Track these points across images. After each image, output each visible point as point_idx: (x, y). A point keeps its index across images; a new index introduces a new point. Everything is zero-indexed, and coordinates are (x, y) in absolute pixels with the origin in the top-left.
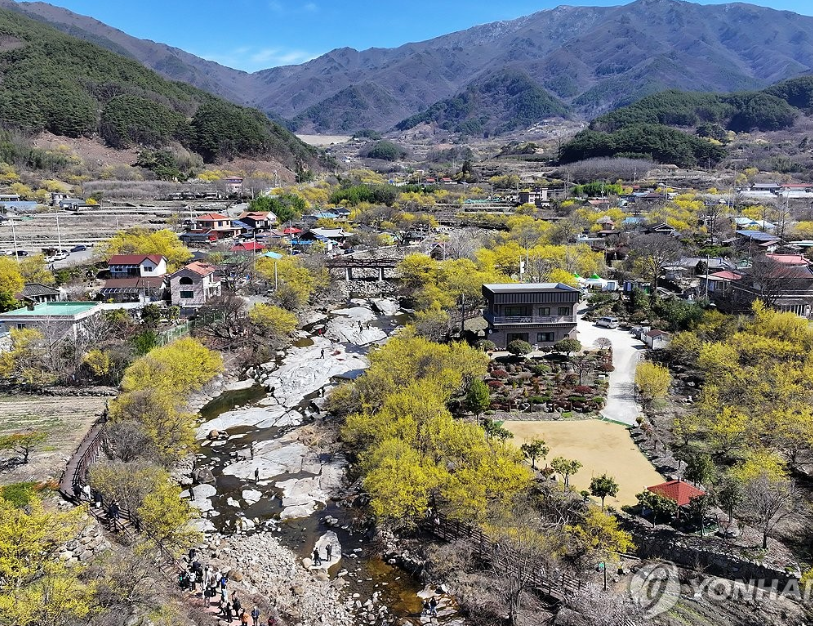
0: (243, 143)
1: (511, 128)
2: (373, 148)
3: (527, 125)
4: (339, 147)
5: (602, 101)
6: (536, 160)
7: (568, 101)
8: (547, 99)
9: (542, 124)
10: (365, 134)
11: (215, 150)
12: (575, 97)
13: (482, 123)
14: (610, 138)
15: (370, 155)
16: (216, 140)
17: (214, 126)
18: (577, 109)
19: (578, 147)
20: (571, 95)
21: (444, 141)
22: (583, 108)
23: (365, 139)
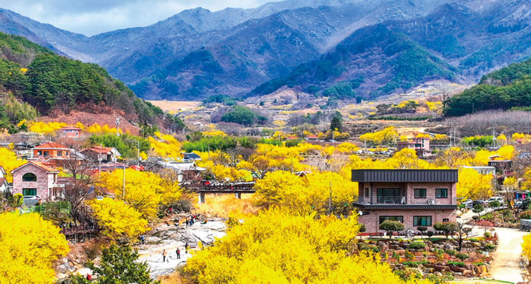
0: (82, 95)
1: (387, 91)
2: (227, 112)
3: (406, 88)
4: (187, 113)
5: (494, 62)
6: (417, 119)
7: (455, 63)
8: (429, 59)
9: (426, 86)
10: (218, 100)
11: (50, 101)
12: (462, 58)
13: (354, 87)
14: (503, 90)
15: (223, 119)
16: (52, 91)
17: (50, 76)
18: (465, 71)
19: (465, 100)
20: (458, 57)
21: (309, 106)
22: (473, 69)
23: (218, 104)
